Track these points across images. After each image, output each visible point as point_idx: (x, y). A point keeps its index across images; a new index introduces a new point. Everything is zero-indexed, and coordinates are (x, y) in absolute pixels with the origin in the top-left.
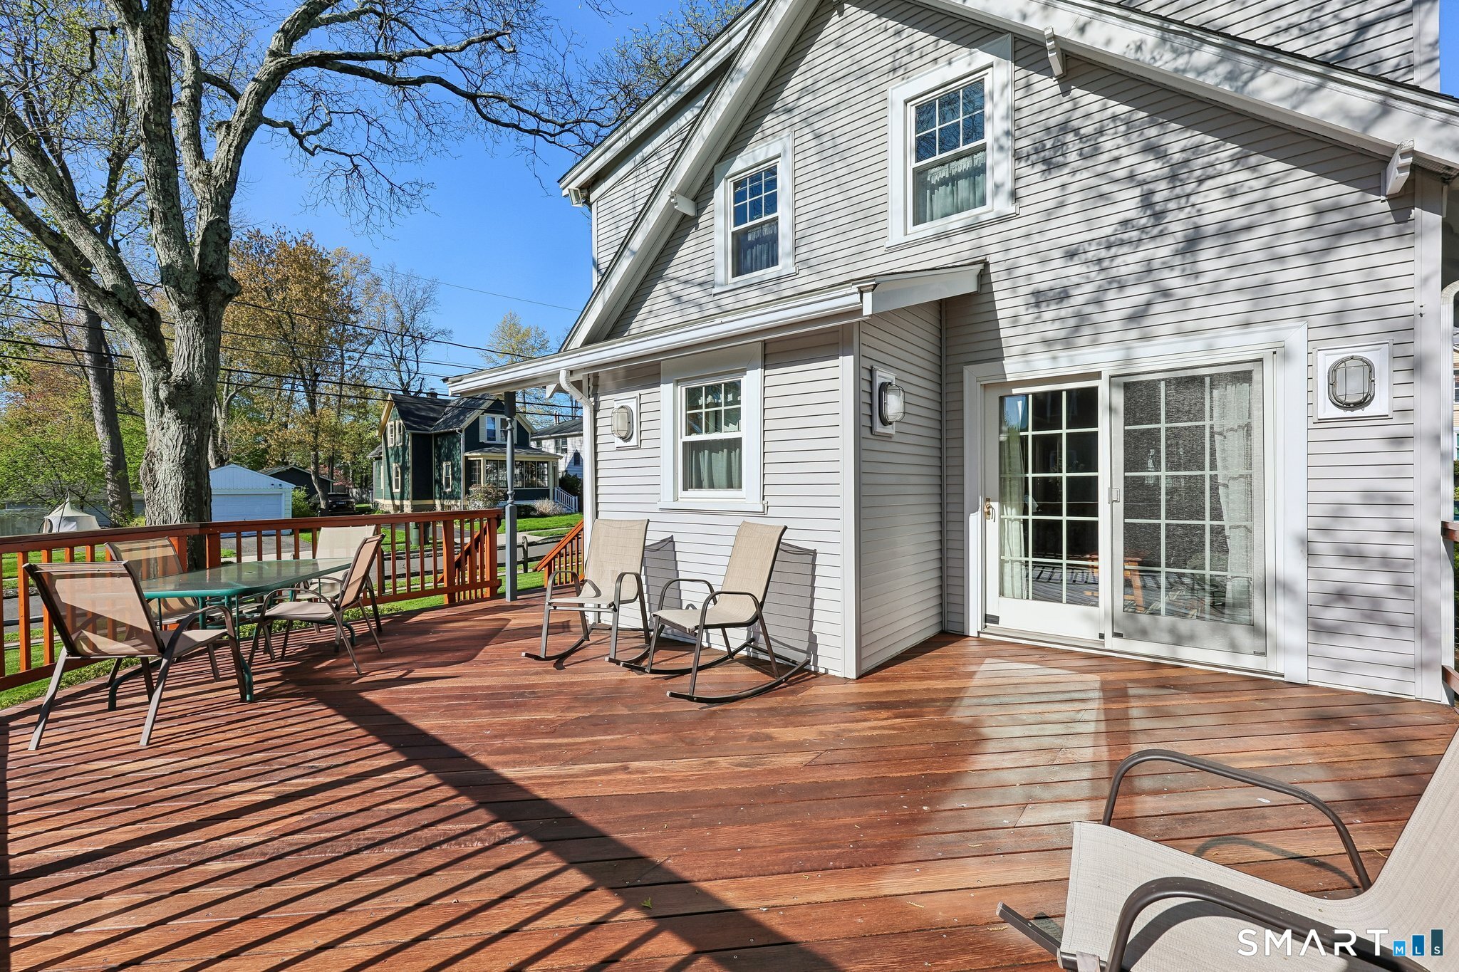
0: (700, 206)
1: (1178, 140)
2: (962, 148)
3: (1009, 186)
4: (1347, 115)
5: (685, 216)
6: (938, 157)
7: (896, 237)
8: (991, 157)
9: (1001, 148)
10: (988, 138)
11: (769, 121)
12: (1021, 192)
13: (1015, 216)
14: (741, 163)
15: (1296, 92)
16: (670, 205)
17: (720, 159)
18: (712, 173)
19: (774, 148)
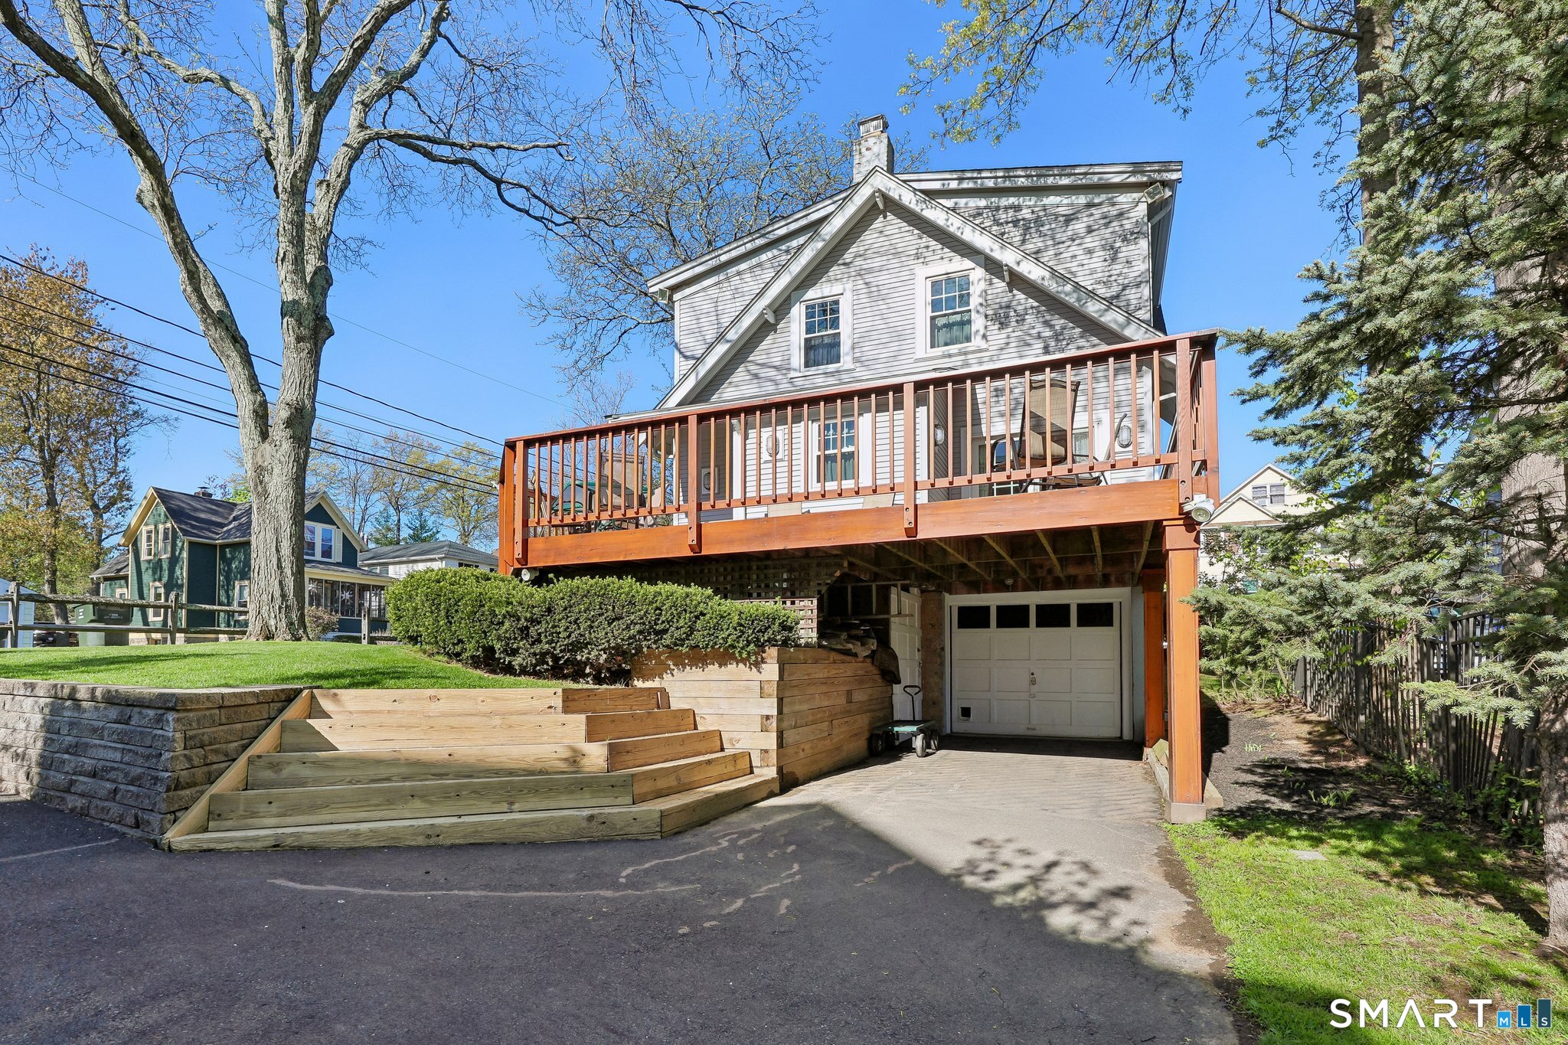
0: (779, 317)
1: (1059, 322)
2: (958, 310)
3: (982, 332)
4: (1116, 322)
5: (767, 321)
6: (944, 312)
7: (920, 354)
8: (974, 315)
9: (978, 312)
10: (972, 307)
11: (835, 271)
12: (989, 338)
13: (986, 350)
14: (812, 294)
15: (1100, 310)
16: (762, 314)
17: (797, 289)
18: (789, 296)
19: (837, 289)
